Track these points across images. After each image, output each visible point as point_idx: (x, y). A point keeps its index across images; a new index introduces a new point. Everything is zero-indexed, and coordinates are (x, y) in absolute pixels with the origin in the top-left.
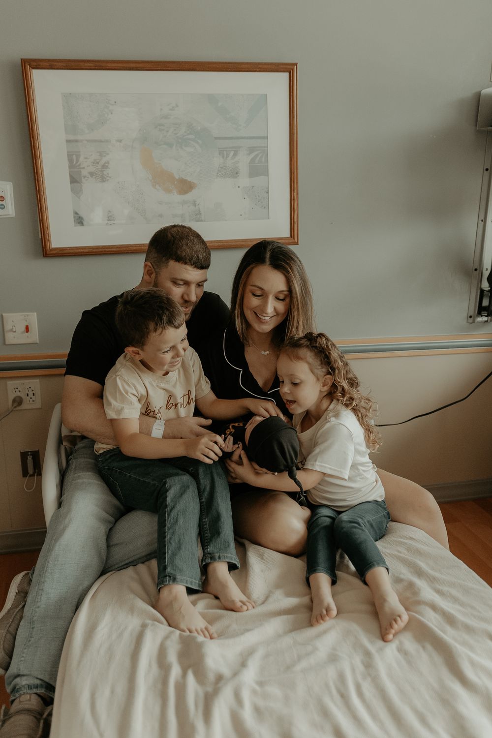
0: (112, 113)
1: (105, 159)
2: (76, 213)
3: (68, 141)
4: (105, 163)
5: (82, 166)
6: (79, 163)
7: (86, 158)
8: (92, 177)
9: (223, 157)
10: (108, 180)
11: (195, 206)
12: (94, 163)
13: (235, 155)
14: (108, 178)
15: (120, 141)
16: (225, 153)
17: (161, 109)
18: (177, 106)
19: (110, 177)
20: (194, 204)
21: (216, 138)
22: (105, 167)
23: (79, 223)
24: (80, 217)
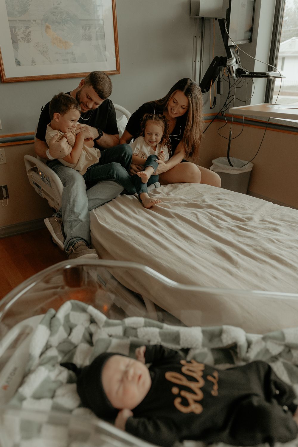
0: (30, 6)
1: (28, 31)
2: (16, 59)
3: (9, 21)
4: (29, 32)
5: (17, 34)
6: (16, 32)
7: (19, 30)
8: (23, 40)
9: (84, 30)
10: (31, 41)
11: (73, 55)
12: (23, 32)
13: (89, 29)
14: (30, 40)
15: (35, 21)
16: (85, 27)
17: (54, 4)
18: (61, 2)
19: (32, 40)
20: (73, 54)
21: (80, 20)
22: (29, 34)
23: (18, 64)
24: (18, 62)
